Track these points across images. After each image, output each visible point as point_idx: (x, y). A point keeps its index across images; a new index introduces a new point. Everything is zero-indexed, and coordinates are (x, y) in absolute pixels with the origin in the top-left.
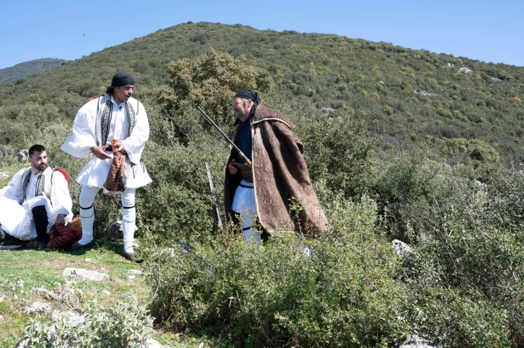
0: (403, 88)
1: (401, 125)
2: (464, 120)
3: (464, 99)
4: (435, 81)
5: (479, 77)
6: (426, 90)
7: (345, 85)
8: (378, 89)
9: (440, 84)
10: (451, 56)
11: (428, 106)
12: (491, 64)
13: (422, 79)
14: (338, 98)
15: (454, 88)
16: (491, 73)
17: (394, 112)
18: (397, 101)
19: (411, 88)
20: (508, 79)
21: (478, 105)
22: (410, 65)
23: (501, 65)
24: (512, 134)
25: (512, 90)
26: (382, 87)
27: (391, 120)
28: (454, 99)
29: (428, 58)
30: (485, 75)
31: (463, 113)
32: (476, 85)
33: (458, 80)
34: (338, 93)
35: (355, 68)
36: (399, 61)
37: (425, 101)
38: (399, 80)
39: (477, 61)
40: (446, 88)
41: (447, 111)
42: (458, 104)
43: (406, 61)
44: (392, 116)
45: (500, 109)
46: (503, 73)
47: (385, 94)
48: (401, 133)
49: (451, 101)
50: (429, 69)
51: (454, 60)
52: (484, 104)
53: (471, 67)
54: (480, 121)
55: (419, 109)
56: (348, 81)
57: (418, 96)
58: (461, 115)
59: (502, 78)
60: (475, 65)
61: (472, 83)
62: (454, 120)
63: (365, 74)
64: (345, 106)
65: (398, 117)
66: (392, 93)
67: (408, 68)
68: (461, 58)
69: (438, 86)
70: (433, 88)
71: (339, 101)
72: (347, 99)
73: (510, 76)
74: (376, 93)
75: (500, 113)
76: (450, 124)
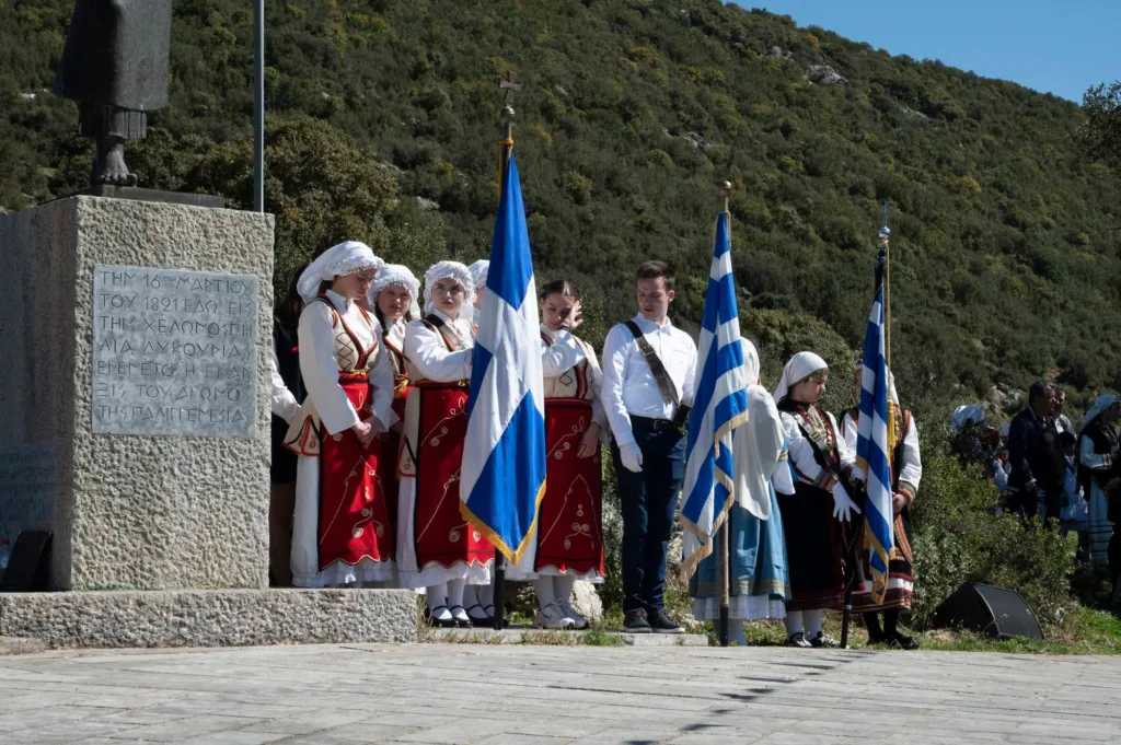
0: (627, 118)
1: (614, 240)
2: (803, 237)
3: (812, 171)
4: (729, 103)
5: (865, 101)
6: (700, 130)
7: (443, 89)
8: (547, 112)
9: (745, 113)
10: (786, 21)
11: (702, 182)
12: (904, 62)
13: (690, 92)
14: (417, 132)
15: (787, 131)
16: (900, 91)
17: (595, 194)
18: (606, 158)
19: (650, 120)
20: (951, 117)
21: (854, 191)
22: (655, 40)
23: (935, 68)
24: (942, 293)
25: (958, 154)
26: (561, 108)
27: (583, 219)
28: (783, 167)
29: (714, 24)
30: (883, 94)
31: (803, 212)
32: (855, 127)
33: (804, 104)
34: (418, 116)
35: (476, 33)
36: (621, 21)
37: (691, 166)
38: (617, 88)
39: (865, 46)
40: (758, 126)
41: (756, 206)
42: (792, 183)
43: (643, 25)
44: (588, 208)
45: (916, 212)
46: (938, 94)
47: (570, 131)
48: (612, 262)
49: (774, 175)
50: (714, 59)
51: (795, 38)
52: (871, 191)
53: (843, 66)
54: (854, 244)
55: (672, 192)
56: (450, 76)
57: (671, 150)
58: (798, 220)
59: (932, 110)
60: (855, 59)
61: (844, 120)
62: (776, 235)
63: (509, 56)
64: (439, 162)
65: (606, 211)
66: (594, 130)
67: (648, 49)
68: (815, 31)
69: (737, 120)
70: (722, 125)
71: (423, 144)
72: (445, 138)
73: (956, 106)
74: (541, 129)
75: (915, 221)
76: (761, 247)
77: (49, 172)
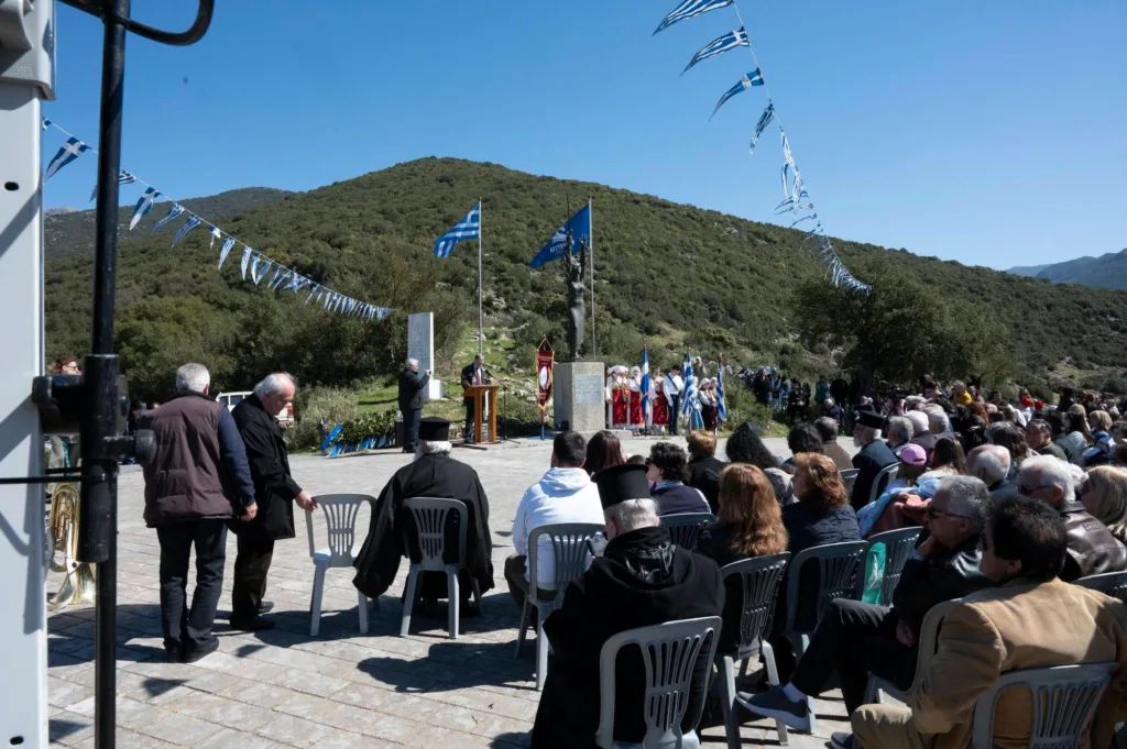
0: (667, 250)
1: (664, 291)
2: (725, 286)
3: (728, 264)
4: (700, 243)
5: (746, 239)
6: (691, 252)
7: (609, 244)
8: (642, 250)
9: (705, 245)
10: (719, 213)
11: (692, 270)
12: (759, 224)
13: (687, 240)
14: (602, 259)
15: (719, 251)
16: (758, 235)
17: (658, 276)
18: (661, 264)
19: (675, 250)
20: (775, 242)
21: (742, 270)
22: (675, 223)
23: (769, 226)
24: (772, 303)
25: (778, 255)
26: (646, 248)
27: (654, 285)
28: (718, 263)
29: (696, 217)
30: (752, 236)
31: (725, 278)
32: (742, 248)
33: (725, 241)
34: (602, 254)
35: (619, 225)
36: (665, 218)
37: (688, 265)
38: (663, 240)
39: (745, 220)
40: (710, 250)
41: (709, 276)
42: (722, 268)
43: (671, 218)
44: (656, 280)
45: (763, 276)
46: (770, 234)
47: (649, 256)
48: (663, 298)
49: (715, 266)
50: (695, 228)
51: (721, 219)
52: (748, 269)
53: (738, 227)
54: (742, 288)
55: (682, 274)
56: (611, 240)
57: (682, 260)
58: (723, 281)
59: (769, 240)
60: (742, 225)
61: (739, 246)
62: (717, 286)
63: (629, 232)
64: (608, 268)
65: (660, 281)
66: (657, 255)
67: (674, 227)
68: (729, 216)
69: (703, 248)
70: (698, 250)
71: (603, 263)
72: (610, 261)
73: (777, 239)
74: (640, 256)
75: (762, 279)
76: (712, 290)
77: (494, 278)
